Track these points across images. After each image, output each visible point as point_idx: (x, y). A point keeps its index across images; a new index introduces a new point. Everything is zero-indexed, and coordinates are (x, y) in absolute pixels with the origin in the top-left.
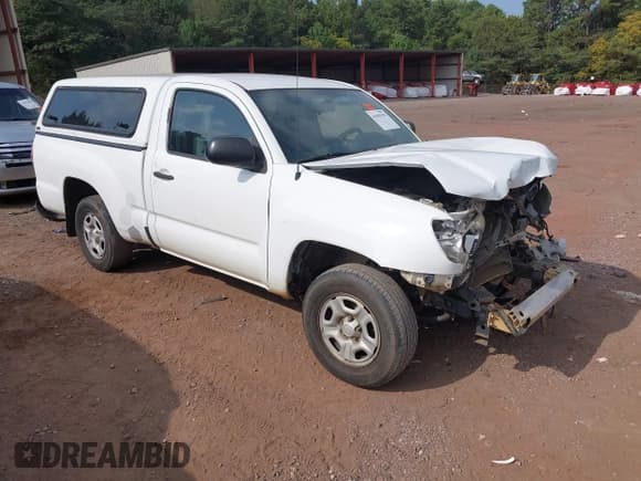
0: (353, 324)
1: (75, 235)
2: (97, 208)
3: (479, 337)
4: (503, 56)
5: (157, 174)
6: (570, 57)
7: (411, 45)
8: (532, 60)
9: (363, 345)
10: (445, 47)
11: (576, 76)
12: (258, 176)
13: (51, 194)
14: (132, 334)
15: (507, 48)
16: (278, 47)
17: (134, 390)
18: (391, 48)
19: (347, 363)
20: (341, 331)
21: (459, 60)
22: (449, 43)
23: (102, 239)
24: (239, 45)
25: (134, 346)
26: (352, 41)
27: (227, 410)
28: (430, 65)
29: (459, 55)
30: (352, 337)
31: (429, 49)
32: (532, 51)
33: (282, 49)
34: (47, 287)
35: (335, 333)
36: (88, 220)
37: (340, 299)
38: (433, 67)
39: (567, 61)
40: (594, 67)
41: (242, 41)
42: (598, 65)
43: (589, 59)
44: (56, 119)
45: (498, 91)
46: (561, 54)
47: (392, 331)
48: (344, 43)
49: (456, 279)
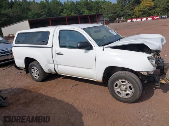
0: (125, 87)
1: (28, 73)
2: (36, 65)
3: (156, 86)
4: (113, 13)
5: (57, 54)
6: (130, 12)
7: (90, 13)
8: (121, 14)
9: (128, 92)
10: (98, 13)
11: (132, 17)
12: (91, 51)
13: (20, 62)
14: (58, 98)
15: (114, 11)
16: (55, 17)
17: (68, 113)
18: (85, 14)
19: (123, 97)
20: (120, 89)
21: (103, 15)
22: (99, 12)
23: (38, 73)
24: (45, 17)
25: (60, 101)
26: (75, 13)
27: (97, 115)
28: (96, 17)
29: (103, 14)
30: (124, 91)
31: (95, 13)
32: (120, 12)
33: (56, 17)
34: (26, 88)
35: (119, 90)
36: (33, 68)
37: (120, 81)
38: (97, 18)
39: (129, 13)
40: (136, 14)
41: (46, 16)
42: (137, 13)
43: (134, 12)
44: (19, 42)
45: (114, 22)
46: (128, 12)
47: (138, 88)
48: (73, 14)
49: (155, 71)
